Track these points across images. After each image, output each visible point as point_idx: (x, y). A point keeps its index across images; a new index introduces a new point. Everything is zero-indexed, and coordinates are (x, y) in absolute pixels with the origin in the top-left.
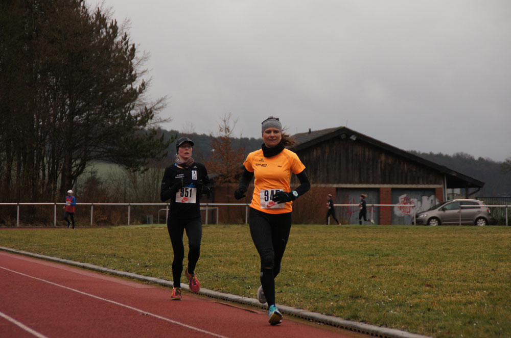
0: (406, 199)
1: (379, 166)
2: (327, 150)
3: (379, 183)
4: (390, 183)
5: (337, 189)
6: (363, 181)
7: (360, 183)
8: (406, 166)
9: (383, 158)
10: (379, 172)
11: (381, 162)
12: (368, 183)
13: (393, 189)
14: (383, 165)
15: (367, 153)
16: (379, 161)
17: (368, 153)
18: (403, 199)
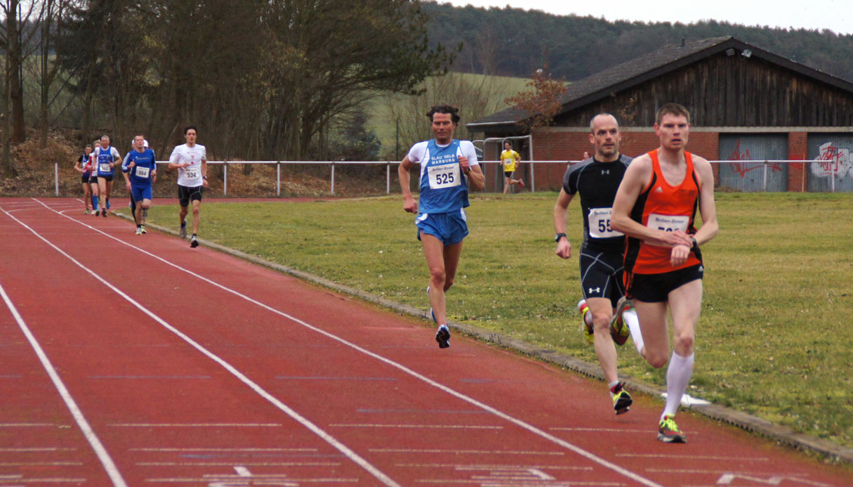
0: (832, 149)
1: (788, 98)
2: (706, 74)
3: (789, 125)
4: (804, 125)
5: (722, 135)
6: (761, 122)
7: (758, 124)
8: (830, 98)
9: (794, 85)
10: (788, 108)
11: (791, 92)
12: (770, 124)
13: (810, 135)
14: (793, 97)
15: (769, 78)
16: (788, 90)
17: (771, 79)
18: (827, 150)
